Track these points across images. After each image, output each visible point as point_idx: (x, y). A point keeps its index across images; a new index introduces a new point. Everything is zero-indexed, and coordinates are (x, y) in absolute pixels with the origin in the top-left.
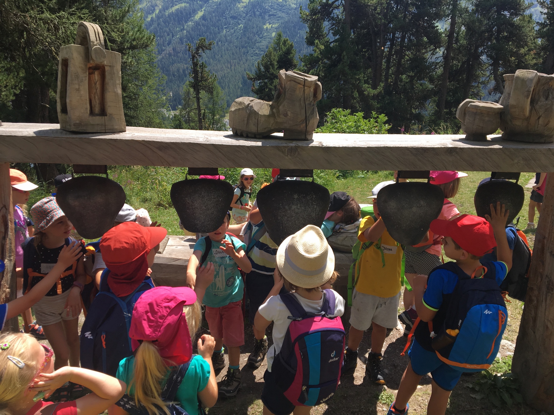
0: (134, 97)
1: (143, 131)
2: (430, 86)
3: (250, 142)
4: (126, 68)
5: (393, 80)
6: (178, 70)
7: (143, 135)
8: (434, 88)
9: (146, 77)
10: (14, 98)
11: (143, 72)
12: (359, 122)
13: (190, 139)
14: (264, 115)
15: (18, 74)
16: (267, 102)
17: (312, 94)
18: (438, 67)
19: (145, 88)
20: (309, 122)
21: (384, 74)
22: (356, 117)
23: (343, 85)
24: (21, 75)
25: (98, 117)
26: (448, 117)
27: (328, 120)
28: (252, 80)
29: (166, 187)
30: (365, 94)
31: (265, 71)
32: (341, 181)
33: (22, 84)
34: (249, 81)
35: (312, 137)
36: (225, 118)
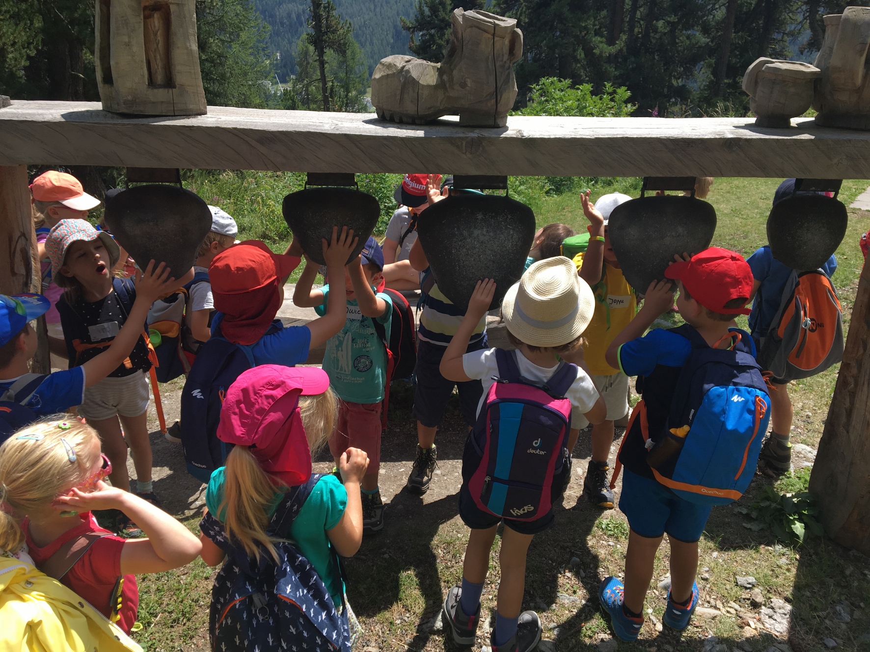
0: (218, 61)
1: (233, 113)
2: (704, 40)
3: (405, 131)
4: (204, 11)
5: (642, 30)
6: (289, 16)
7: (235, 120)
8: (710, 43)
9: (239, 27)
10: (28, 63)
11: (232, 18)
12: (583, 100)
13: (309, 125)
14: (429, 86)
15: (32, 24)
16: (433, 64)
17: (506, 49)
18: (717, 6)
19: (235, 47)
20: (501, 98)
21: (628, 20)
22: (579, 92)
23: (560, 39)
24: (37, 25)
25: (161, 90)
26: (731, 93)
27: (534, 97)
28: (409, 30)
29: (274, 208)
30: (594, 54)
31: (431, 15)
32: (553, 199)
33: (38, 40)
34: (404, 32)
35: (506, 122)
36: (367, 95)
